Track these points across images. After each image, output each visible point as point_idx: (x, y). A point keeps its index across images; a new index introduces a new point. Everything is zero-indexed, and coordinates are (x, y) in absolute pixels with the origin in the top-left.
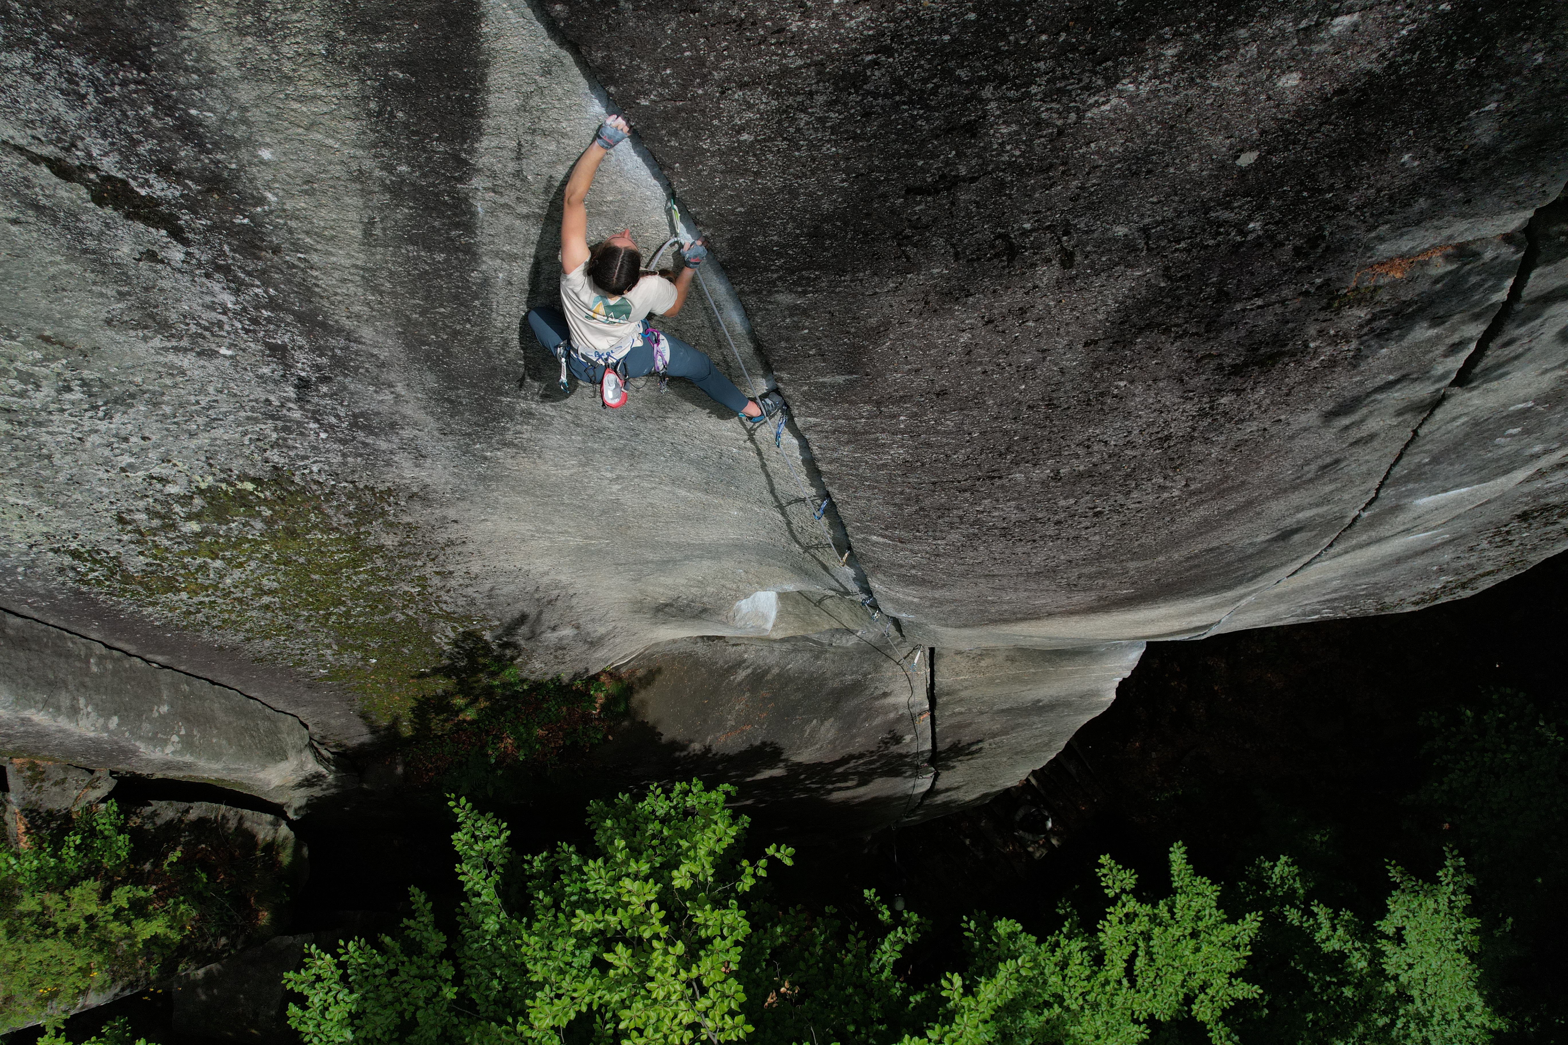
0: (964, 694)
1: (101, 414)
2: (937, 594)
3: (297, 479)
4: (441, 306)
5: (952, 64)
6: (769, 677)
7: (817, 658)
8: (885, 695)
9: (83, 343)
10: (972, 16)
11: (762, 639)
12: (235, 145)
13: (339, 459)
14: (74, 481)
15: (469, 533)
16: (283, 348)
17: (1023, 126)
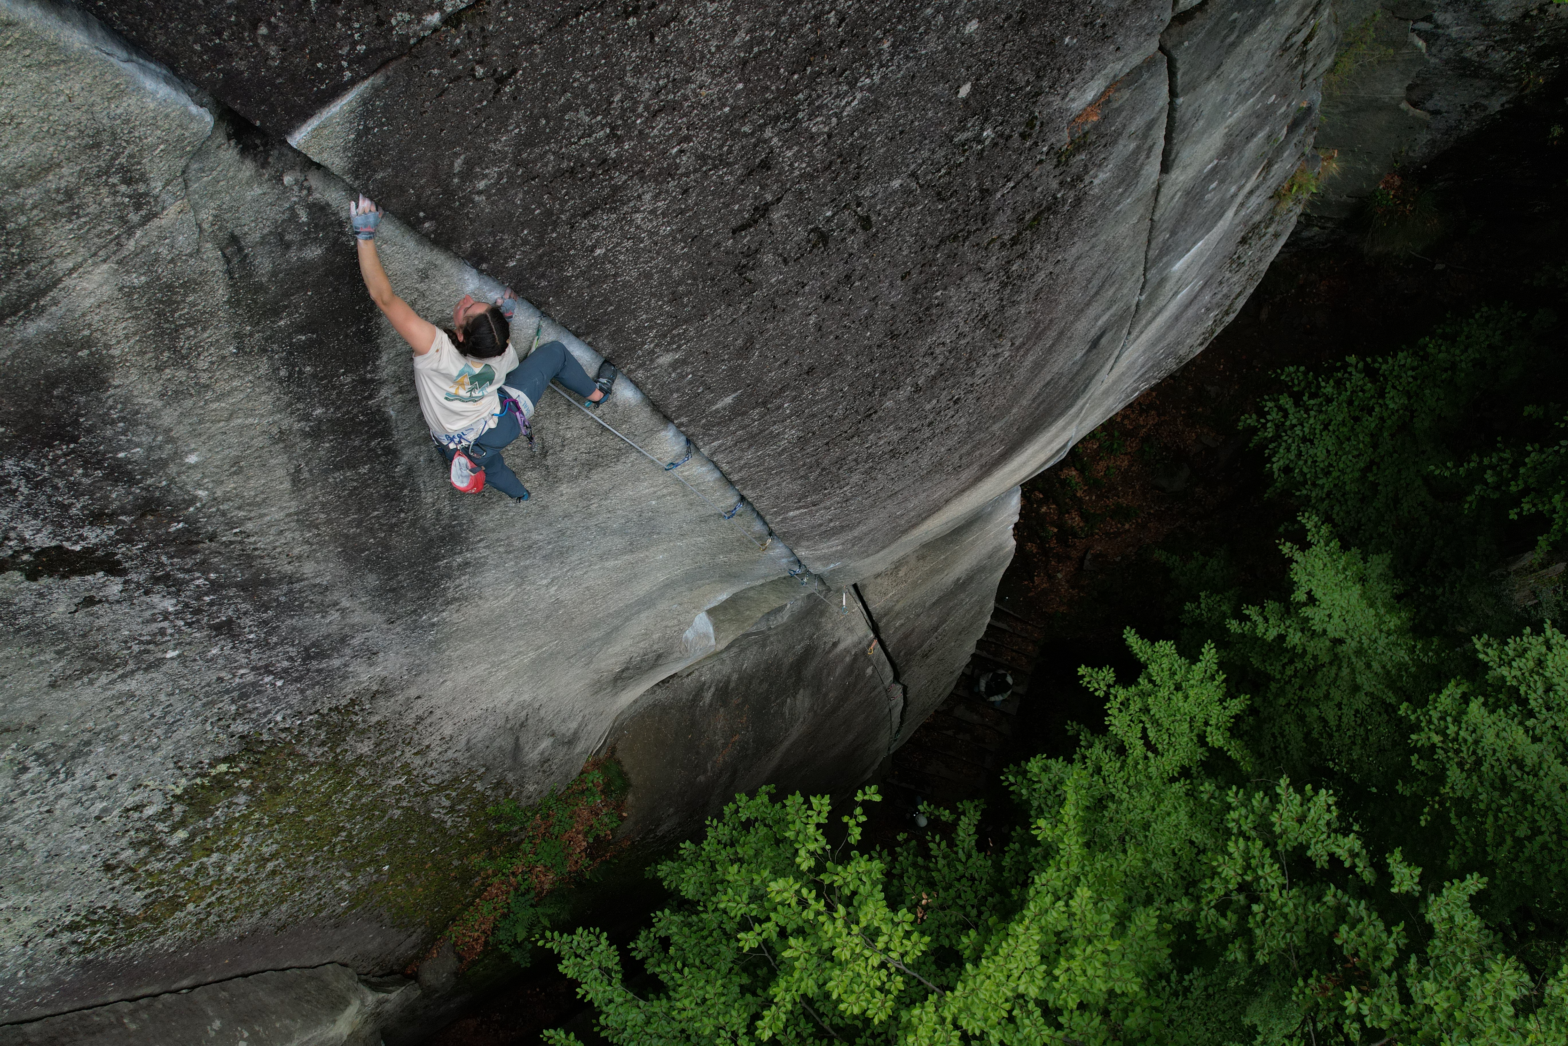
0: (898, 607)
1: (62, 776)
2: (856, 533)
3: (265, 737)
4: (375, 509)
5: (737, 125)
6: (732, 685)
7: (764, 646)
8: (835, 645)
9: (29, 718)
10: (740, 86)
11: (709, 657)
12: (162, 464)
13: (299, 697)
14: (52, 856)
15: (433, 701)
16: (230, 622)
17: (801, 145)
